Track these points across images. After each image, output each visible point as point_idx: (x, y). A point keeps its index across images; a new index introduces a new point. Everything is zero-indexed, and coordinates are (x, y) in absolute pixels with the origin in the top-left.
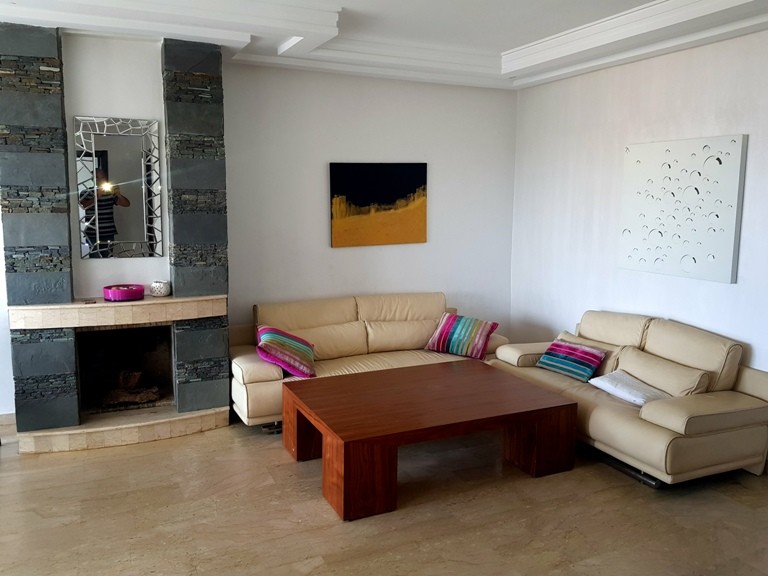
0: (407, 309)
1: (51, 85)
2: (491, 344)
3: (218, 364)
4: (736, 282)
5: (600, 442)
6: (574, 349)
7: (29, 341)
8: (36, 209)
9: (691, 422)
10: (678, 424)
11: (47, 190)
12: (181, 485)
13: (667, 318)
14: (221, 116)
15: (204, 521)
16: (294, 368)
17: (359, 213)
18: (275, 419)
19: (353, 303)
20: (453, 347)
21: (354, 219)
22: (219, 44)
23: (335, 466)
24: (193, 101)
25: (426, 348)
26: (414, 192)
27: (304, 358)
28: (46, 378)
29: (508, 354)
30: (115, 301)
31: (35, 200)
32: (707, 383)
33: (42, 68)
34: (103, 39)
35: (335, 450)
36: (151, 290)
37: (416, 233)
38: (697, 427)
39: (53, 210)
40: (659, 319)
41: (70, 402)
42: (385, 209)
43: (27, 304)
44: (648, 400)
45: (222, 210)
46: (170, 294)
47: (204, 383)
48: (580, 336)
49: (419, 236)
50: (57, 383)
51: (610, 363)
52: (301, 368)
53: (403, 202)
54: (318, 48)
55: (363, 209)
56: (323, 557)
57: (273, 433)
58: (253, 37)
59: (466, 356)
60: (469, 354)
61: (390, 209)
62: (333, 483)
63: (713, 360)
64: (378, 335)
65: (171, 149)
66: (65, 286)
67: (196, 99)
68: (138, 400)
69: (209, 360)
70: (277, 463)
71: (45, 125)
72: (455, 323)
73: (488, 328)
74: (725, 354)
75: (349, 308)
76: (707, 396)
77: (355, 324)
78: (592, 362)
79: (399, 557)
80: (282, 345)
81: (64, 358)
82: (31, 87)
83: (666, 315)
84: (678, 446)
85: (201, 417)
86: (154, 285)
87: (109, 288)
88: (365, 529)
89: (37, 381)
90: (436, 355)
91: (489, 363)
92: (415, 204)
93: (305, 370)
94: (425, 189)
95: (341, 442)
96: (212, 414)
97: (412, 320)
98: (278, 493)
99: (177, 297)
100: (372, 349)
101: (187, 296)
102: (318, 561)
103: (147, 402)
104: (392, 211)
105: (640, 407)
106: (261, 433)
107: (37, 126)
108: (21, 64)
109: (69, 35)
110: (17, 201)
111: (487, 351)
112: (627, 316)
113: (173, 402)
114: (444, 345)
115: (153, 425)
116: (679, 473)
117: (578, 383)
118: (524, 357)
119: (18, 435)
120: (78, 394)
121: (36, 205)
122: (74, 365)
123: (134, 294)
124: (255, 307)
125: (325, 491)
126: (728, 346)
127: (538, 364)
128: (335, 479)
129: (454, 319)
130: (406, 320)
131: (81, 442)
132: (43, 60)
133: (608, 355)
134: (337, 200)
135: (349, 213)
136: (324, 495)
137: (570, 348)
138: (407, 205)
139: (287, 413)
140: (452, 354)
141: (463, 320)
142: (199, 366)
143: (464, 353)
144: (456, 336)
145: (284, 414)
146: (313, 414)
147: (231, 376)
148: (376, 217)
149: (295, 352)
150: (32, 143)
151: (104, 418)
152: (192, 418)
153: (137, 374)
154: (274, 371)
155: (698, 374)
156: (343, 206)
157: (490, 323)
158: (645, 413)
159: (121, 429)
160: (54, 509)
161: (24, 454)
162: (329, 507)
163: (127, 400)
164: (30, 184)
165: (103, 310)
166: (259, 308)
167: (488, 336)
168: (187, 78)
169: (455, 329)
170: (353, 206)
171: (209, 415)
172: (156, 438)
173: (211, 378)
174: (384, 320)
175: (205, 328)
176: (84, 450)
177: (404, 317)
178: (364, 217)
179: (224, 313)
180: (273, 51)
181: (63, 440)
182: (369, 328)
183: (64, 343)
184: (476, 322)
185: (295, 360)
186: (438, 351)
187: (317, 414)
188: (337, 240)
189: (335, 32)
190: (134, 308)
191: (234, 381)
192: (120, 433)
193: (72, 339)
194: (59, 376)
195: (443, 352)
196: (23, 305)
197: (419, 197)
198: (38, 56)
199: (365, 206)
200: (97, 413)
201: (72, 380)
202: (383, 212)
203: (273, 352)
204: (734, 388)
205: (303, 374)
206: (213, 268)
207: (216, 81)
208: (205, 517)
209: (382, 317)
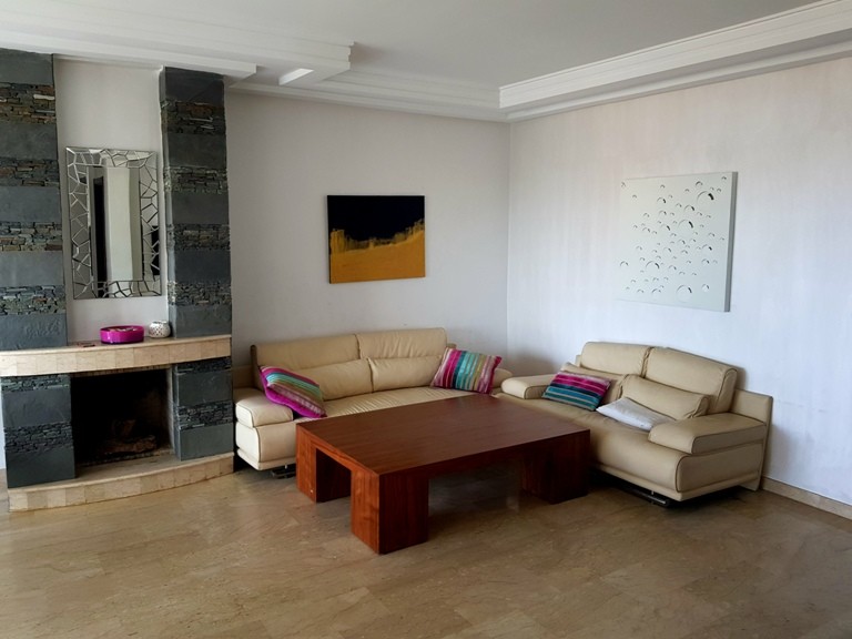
0: (408, 345)
1: (45, 114)
2: (496, 378)
3: (222, 407)
4: (729, 310)
5: (613, 467)
6: (580, 380)
7: (21, 389)
8: (30, 247)
9: (697, 441)
10: (685, 444)
11: (41, 226)
12: (201, 532)
13: (665, 346)
14: (223, 148)
15: (237, 564)
16: (305, 408)
17: (358, 247)
18: (285, 463)
19: (354, 341)
20: (460, 382)
21: (352, 253)
22: (222, 73)
23: (368, 500)
24: (195, 132)
25: (432, 384)
26: (412, 225)
27: (314, 398)
28: (40, 429)
29: (514, 387)
30: (114, 344)
31: (28, 237)
32: (706, 407)
33: (36, 96)
34: (98, 66)
35: (367, 485)
36: (150, 331)
37: (414, 268)
38: (702, 447)
39: (48, 248)
40: (658, 348)
41: (66, 452)
42: (384, 243)
43: (19, 349)
44: (655, 424)
45: (225, 246)
46: (171, 335)
47: (208, 428)
48: (582, 366)
49: (417, 270)
50: (51, 434)
51: (615, 392)
52: (312, 408)
53: (401, 235)
54: (326, 80)
55: (362, 243)
56: (368, 588)
57: (283, 477)
58: (258, 68)
59: (473, 391)
60: (476, 389)
61: (388, 243)
62: (365, 518)
63: (712, 385)
64: (382, 373)
65: (173, 182)
66: (60, 328)
67: (198, 131)
68: (134, 449)
69: (212, 404)
70: (296, 506)
71: (38, 157)
72: (460, 358)
73: (493, 362)
74: (722, 378)
75: (350, 345)
76: (707, 418)
77: (359, 362)
78: (598, 391)
79: (440, 582)
80: (291, 385)
81: (59, 407)
82: (25, 116)
83: (665, 344)
84: (686, 464)
85: (205, 464)
86: (153, 325)
87: (106, 329)
88: (401, 560)
89: (29, 431)
90: (442, 390)
91: (496, 396)
92: (413, 237)
93: (316, 410)
94: (423, 223)
95: (376, 475)
96: (217, 461)
97: (414, 356)
98: (305, 533)
99: (179, 338)
100: (377, 386)
101: (189, 337)
102: (364, 592)
103: (144, 452)
104: (391, 245)
105: (649, 431)
106: (270, 477)
107: (30, 158)
108: (14, 92)
109: (63, 60)
110: (8, 237)
111: (494, 385)
112: (627, 346)
113: (172, 451)
114: (449, 381)
115: (154, 475)
116: (688, 490)
117: (585, 412)
118: (530, 389)
119: (9, 491)
120: (74, 444)
121: (29, 241)
122: (70, 414)
123: (134, 336)
124: (253, 348)
125: (355, 528)
126: (724, 371)
127: (544, 396)
128: (368, 514)
129: (458, 355)
130: (408, 357)
131: (79, 496)
132: (37, 88)
133: (612, 383)
134: (335, 234)
135: (348, 248)
136: (354, 532)
137: (575, 379)
138: (406, 239)
139: (303, 454)
140: (459, 389)
141: (467, 356)
142: (202, 410)
143: (471, 388)
144: (461, 371)
145: (298, 456)
146: (338, 452)
147: (235, 420)
148: (374, 251)
149: (305, 392)
150: (25, 176)
151: (101, 470)
152: (196, 466)
153: (131, 422)
154: (285, 413)
155: (698, 398)
156: (342, 240)
157: (494, 357)
158: (654, 436)
159: (122, 480)
160: (71, 564)
161: (17, 512)
162: (360, 542)
163: (122, 450)
164: (22, 220)
165: (103, 353)
166: (259, 348)
167: (493, 370)
168: (189, 108)
169: (460, 364)
170: (351, 240)
171: (213, 462)
172: (160, 488)
173: (215, 423)
174: (386, 358)
175: (208, 370)
176: (82, 504)
177: (406, 354)
178: (363, 251)
179: (228, 354)
180: (275, 81)
181: (58, 495)
182: (373, 367)
183: (60, 390)
184: (481, 357)
185: (306, 400)
186: (444, 387)
187: (343, 451)
188: (336, 275)
189: (347, 66)
190: (136, 351)
191: (238, 425)
192: (121, 485)
193: (67, 385)
194: (54, 426)
195: (449, 388)
196: (15, 350)
197: (417, 229)
198: (32, 83)
199: (364, 240)
200: (91, 465)
201: (68, 430)
202: (382, 247)
203: (283, 393)
204: (730, 409)
205: (313, 414)
206: (216, 307)
207: (218, 111)
208: (237, 560)
209: (385, 355)
